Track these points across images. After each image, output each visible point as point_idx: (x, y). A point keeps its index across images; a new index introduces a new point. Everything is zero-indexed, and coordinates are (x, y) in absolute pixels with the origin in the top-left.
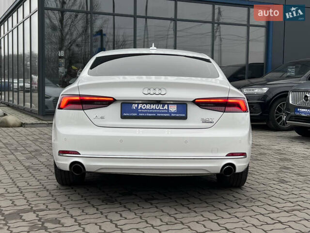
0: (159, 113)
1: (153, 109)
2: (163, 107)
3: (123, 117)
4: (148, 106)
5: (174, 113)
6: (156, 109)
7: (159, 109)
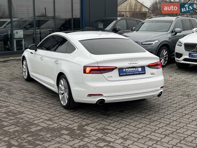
0: (135, 72)
1: (132, 71)
2: (136, 69)
3: (120, 76)
4: (130, 70)
5: (140, 72)
6: (133, 71)
7: (134, 70)
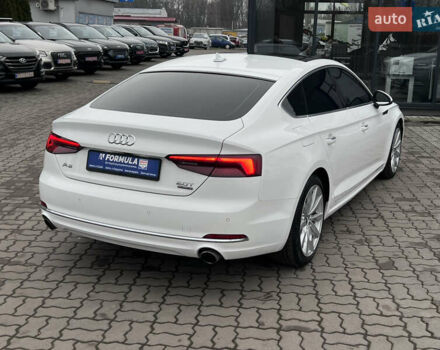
0: (128, 169)
1: (121, 163)
2: (132, 161)
3: (89, 169)
4: (116, 158)
5: (144, 171)
6: (124, 163)
7: (128, 164)
